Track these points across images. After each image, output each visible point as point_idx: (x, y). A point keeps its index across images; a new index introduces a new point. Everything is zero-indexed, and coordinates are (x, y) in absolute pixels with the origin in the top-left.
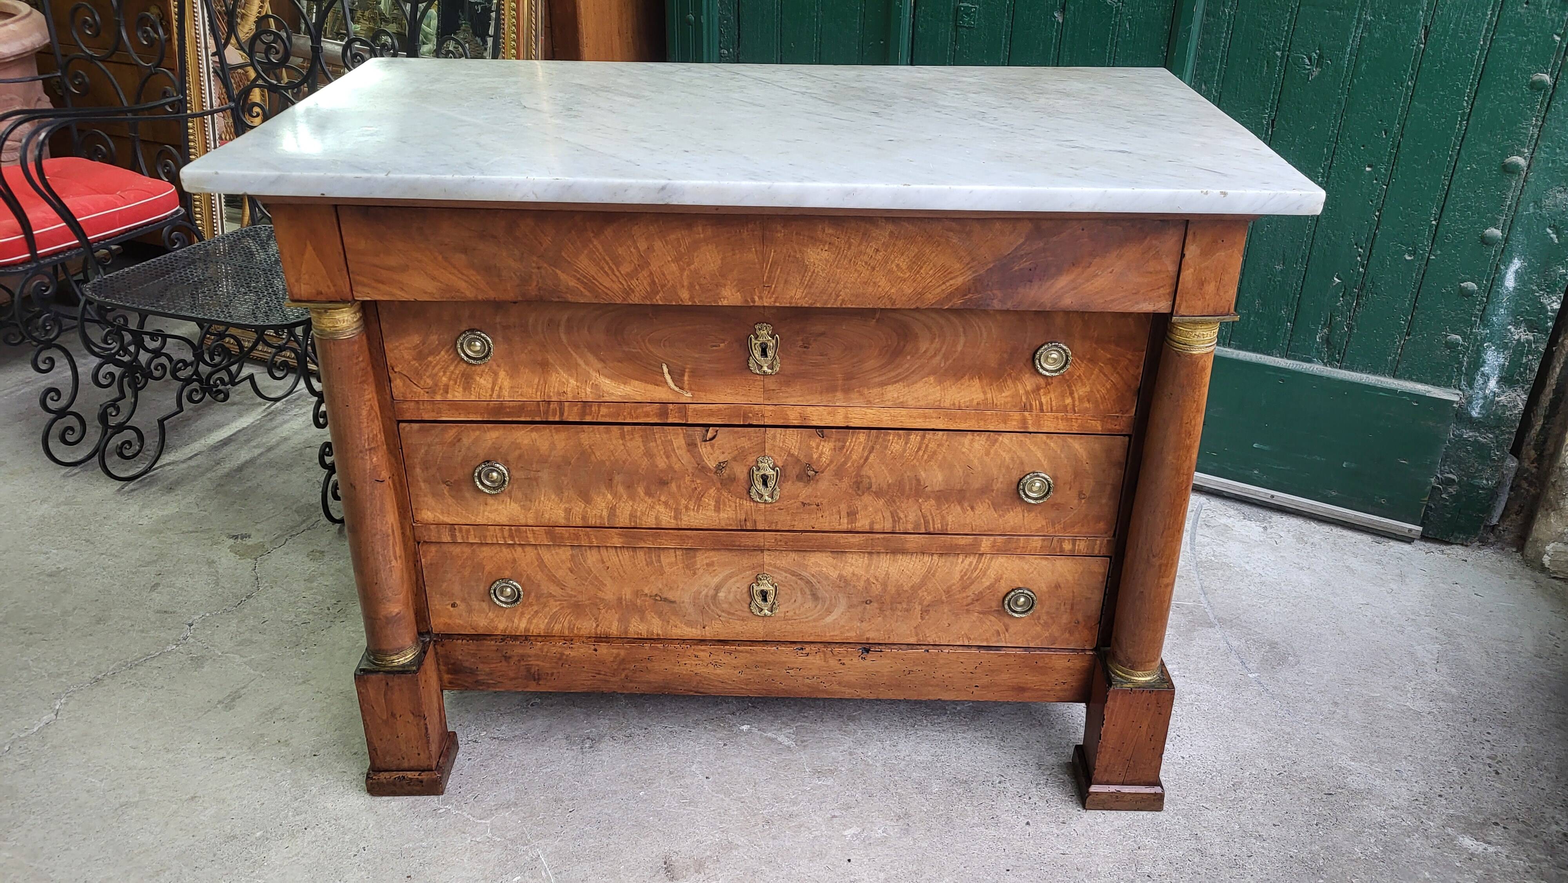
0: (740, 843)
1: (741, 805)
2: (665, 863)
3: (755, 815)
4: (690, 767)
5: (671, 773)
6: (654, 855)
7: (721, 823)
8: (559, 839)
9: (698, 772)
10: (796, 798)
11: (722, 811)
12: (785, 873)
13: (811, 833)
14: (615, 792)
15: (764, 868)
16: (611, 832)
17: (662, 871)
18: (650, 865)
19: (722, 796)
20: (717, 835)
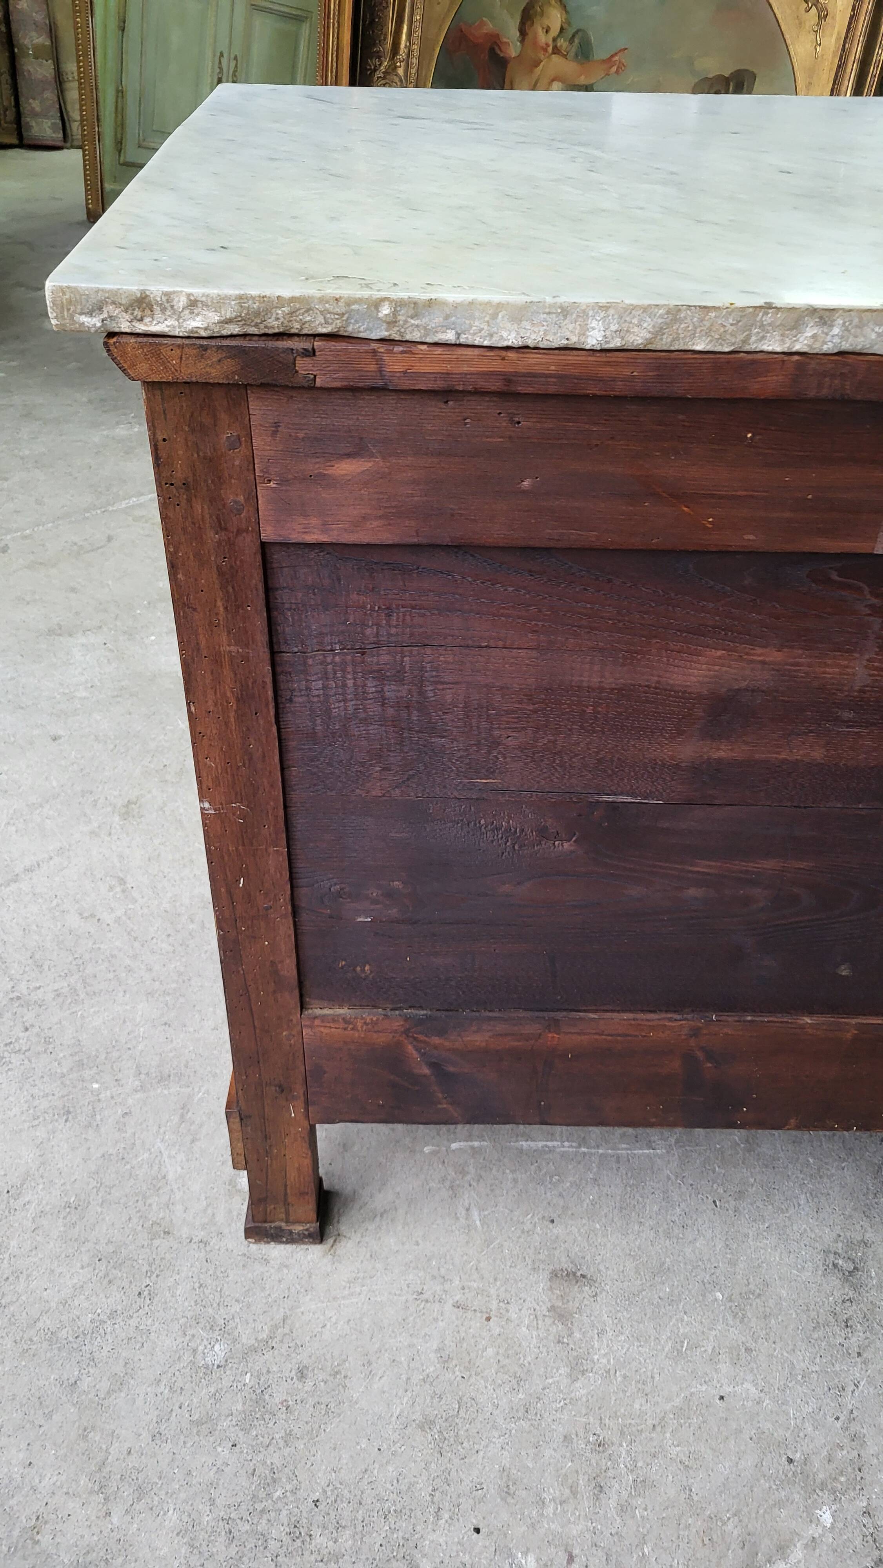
0: (578, 1384)
1: (650, 1422)
2: (583, 1276)
3: (622, 1433)
4: (755, 1383)
5: (748, 1350)
6: (602, 1268)
7: (625, 1377)
8: (673, 1177)
9: (738, 1389)
10: (634, 1517)
11: (648, 1389)
12: (500, 1420)
13: (554, 1499)
14: (732, 1263)
15: (521, 1396)
16: (661, 1233)
17: (571, 1267)
18: (588, 1257)
19: (677, 1402)
20: (604, 1361)
